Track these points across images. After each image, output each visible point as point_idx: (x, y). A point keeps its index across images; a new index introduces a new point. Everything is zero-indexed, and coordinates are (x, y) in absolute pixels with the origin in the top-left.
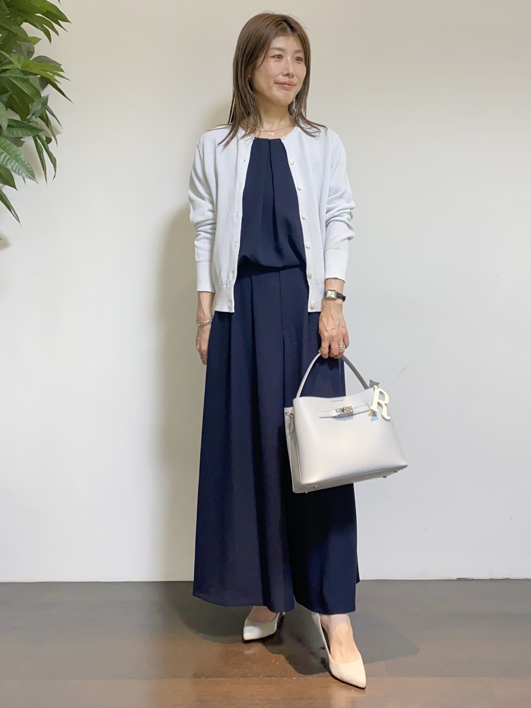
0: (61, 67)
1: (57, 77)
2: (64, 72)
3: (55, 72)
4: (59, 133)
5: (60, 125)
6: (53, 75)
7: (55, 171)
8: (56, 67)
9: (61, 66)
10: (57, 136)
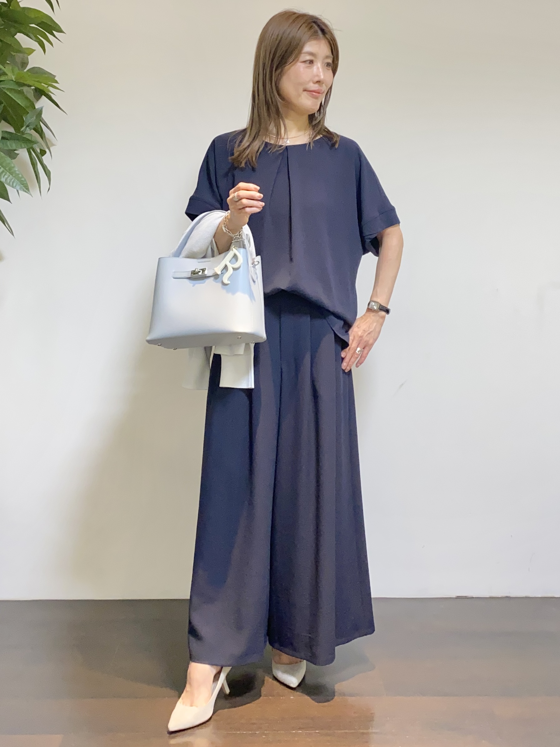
0: (56, 79)
1: (51, 89)
2: (58, 83)
3: (49, 83)
4: (53, 145)
5: (54, 138)
6: (47, 86)
7: (50, 184)
8: (51, 79)
9: (56, 77)
10: (51, 149)
